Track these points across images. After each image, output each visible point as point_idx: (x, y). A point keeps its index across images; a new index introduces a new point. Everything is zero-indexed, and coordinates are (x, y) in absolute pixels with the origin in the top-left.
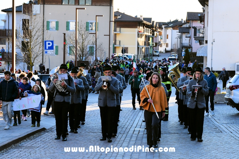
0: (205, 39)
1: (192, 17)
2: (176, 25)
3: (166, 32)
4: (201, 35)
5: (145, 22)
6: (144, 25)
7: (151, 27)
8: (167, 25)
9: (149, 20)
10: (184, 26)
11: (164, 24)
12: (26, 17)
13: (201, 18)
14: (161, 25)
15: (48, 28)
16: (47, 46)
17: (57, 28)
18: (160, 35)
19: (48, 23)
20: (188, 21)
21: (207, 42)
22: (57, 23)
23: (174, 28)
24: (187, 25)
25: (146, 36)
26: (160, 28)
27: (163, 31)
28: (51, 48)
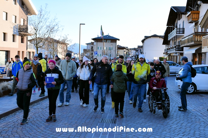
0: (143, 52)
1: (139, 47)
2: (135, 49)
3: (132, 51)
4: (142, 51)
5: (126, 48)
6: (125, 49)
7: (128, 49)
8: (132, 49)
9: (127, 47)
10: (137, 49)
11: (131, 49)
12: (92, 46)
13: (142, 47)
14: (130, 49)
15: (98, 49)
16: (95, 53)
17: (101, 49)
18: (130, 52)
19: (98, 47)
20: (138, 48)
21: (143, 53)
22: (101, 47)
23: (134, 50)
24: (138, 49)
25: (126, 52)
26: (130, 50)
27: (131, 51)
28: (96, 54)
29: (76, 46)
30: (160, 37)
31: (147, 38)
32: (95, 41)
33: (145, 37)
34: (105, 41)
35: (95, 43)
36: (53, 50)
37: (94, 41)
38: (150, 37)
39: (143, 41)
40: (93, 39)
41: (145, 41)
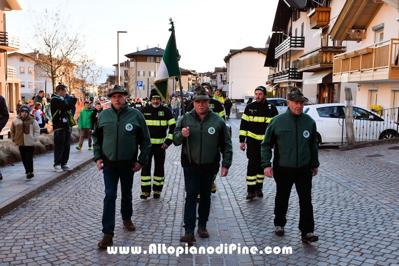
0: (227, 82)
1: (218, 70)
2: (209, 74)
3: (203, 78)
4: (225, 79)
5: (192, 72)
6: (191, 74)
7: (195, 75)
8: (204, 74)
9: (194, 71)
10: (213, 75)
11: (202, 74)
12: (127, 69)
13: (225, 70)
14: (200, 74)
15: (139, 75)
16: (139, 84)
17: (144, 75)
18: (200, 80)
19: (139, 72)
20: (215, 72)
21: (228, 83)
22: (144, 72)
23: (207, 76)
24: (215, 75)
25: (193, 80)
26: (200, 76)
27: (201, 78)
28: (141, 86)
29: (103, 71)
30: (259, 51)
31: (234, 53)
32: (132, 59)
33: (231, 51)
34: (152, 58)
35: (132, 64)
36: (68, 80)
37: (129, 59)
38: (240, 51)
39: (227, 59)
40: (128, 56)
41: (230, 59)
